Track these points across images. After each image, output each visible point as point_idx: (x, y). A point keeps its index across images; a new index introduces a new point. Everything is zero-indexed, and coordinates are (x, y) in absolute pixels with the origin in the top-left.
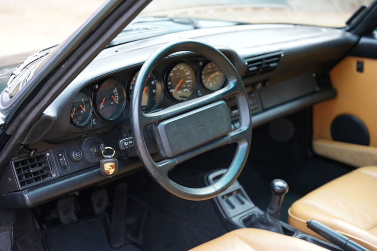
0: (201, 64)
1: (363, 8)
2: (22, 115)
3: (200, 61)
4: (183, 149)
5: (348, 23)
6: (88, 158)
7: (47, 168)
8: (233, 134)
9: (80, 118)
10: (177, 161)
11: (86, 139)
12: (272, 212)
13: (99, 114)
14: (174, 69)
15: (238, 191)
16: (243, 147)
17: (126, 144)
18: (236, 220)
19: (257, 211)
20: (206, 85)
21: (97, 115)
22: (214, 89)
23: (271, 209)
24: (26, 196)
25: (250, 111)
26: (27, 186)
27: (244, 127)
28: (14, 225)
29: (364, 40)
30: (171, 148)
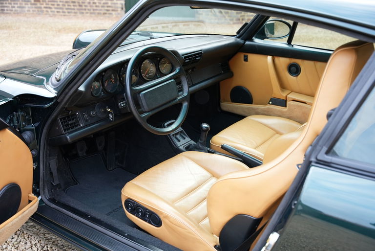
0: (159, 59)
1: (246, 24)
2: (67, 90)
3: (157, 58)
4: (154, 107)
5: (238, 33)
6: (99, 115)
7: (77, 121)
8: (179, 98)
9: (95, 92)
10: (151, 113)
11: (98, 104)
12: (202, 142)
13: (105, 89)
14: (144, 62)
15: (181, 132)
16: (185, 104)
17: (122, 105)
18: (181, 148)
19: (192, 142)
20: (162, 71)
21: (104, 90)
22: (166, 73)
23: (201, 140)
24: (68, 137)
25: (188, 84)
26: (67, 131)
27: (185, 94)
28: (58, 156)
29: (247, 43)
30: (148, 106)
